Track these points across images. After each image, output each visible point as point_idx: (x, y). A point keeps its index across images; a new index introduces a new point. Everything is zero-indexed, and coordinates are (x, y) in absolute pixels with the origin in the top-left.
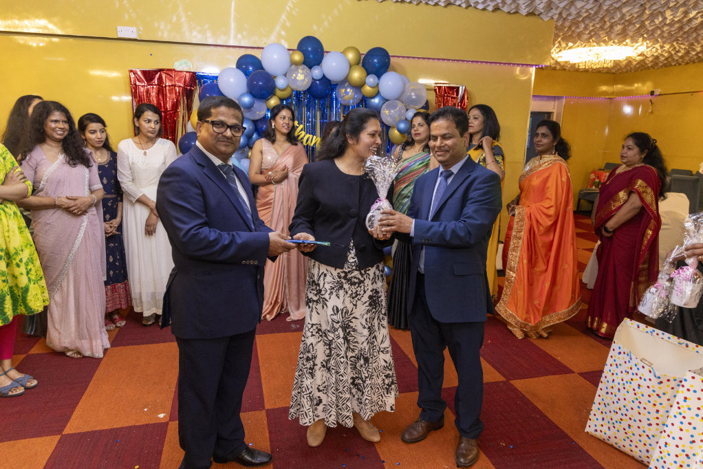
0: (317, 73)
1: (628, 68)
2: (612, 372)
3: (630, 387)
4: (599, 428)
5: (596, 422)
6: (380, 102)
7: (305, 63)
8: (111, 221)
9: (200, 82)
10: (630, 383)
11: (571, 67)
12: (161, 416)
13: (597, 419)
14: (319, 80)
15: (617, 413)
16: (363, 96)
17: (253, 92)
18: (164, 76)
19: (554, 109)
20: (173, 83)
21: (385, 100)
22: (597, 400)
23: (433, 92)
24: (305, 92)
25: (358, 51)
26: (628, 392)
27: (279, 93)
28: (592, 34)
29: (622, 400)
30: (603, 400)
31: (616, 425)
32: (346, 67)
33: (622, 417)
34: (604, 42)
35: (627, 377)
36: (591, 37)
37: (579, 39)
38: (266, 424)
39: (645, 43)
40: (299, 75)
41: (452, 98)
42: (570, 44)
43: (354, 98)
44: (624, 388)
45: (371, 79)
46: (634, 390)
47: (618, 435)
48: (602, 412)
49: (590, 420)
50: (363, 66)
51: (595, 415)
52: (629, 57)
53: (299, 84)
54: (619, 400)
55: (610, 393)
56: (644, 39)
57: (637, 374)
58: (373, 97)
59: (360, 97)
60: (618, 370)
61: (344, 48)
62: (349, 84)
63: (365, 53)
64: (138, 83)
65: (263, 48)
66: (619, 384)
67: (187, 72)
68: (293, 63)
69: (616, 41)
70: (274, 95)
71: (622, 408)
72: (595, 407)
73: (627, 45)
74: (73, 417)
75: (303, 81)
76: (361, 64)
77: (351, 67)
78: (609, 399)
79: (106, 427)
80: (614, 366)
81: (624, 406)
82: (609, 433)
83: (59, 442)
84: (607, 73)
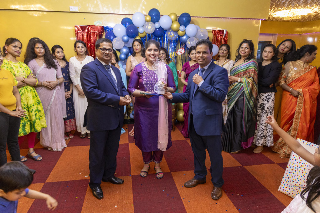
0: (157, 25)
1: (309, 19)
2: (293, 163)
3: (301, 169)
4: (285, 189)
5: (284, 186)
6: (186, 38)
7: (151, 21)
8: (68, 92)
9: (105, 30)
10: (301, 168)
11: (281, 20)
12: (87, 176)
13: (284, 185)
14: (158, 29)
15: (294, 182)
16: (179, 36)
17: (129, 35)
18: (90, 28)
19: (272, 40)
20: (94, 31)
21: (189, 37)
22: (285, 176)
23: (212, 33)
24: (152, 34)
25: (177, 15)
26: (299, 172)
27: (140, 35)
28: (290, 3)
29: (296, 175)
30: (288, 176)
31: (293, 187)
32: (170, 22)
33: (296, 184)
34: (296, 7)
35: (299, 165)
36: (290, 5)
37: (284, 6)
38: (131, 182)
39: (317, 7)
40: (149, 26)
41: (221, 36)
42: (280, 8)
43: (174, 37)
44: (298, 170)
45: (182, 28)
46: (302, 171)
47: (293, 192)
48: (287, 182)
49: (281, 185)
50: (178, 22)
51: (283, 183)
52: (309, 14)
53: (149, 30)
54: (295, 175)
55: (291, 173)
56: (316, 5)
57: (304, 163)
58: (183, 36)
59: (178, 36)
60: (296, 162)
61: (170, 13)
62: (172, 30)
63: (179, 15)
64: (78, 32)
65: (133, 15)
66: (296, 168)
67: (100, 26)
68: (146, 21)
69: (302, 6)
70: (138, 36)
71: (296, 180)
72: (283, 179)
73: (308, 8)
74: (50, 175)
75: (151, 29)
76: (177, 21)
77: (173, 22)
78: (290, 175)
79: (64, 180)
80: (294, 160)
81: (297, 179)
82: (289, 191)
83: (44, 186)
84: (299, 22)
